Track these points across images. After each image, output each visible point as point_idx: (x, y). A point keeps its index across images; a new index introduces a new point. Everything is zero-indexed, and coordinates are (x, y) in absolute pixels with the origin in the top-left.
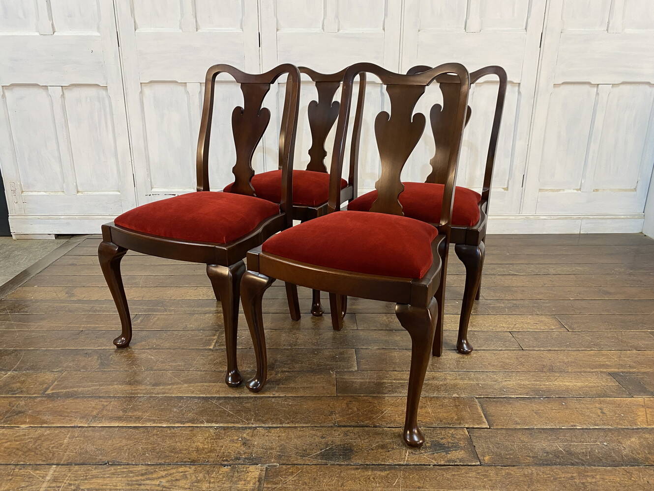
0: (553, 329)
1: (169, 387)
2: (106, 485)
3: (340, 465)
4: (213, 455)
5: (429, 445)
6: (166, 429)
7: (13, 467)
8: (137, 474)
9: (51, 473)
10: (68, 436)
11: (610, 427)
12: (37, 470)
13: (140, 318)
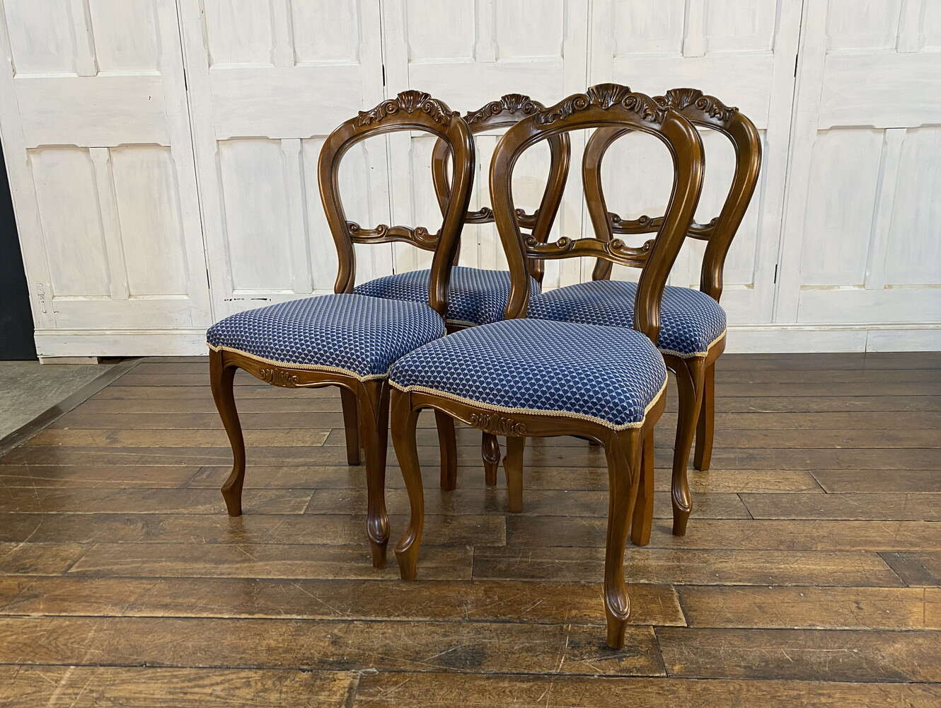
0: (802, 490)
1: (238, 565)
2: (141, 692)
3: (465, 673)
4: (289, 656)
5: (595, 648)
6: (229, 621)
7: (17, 668)
8: (183, 679)
9: (68, 676)
10: (94, 628)
11: (866, 628)
12: (48, 671)
13: (207, 473)
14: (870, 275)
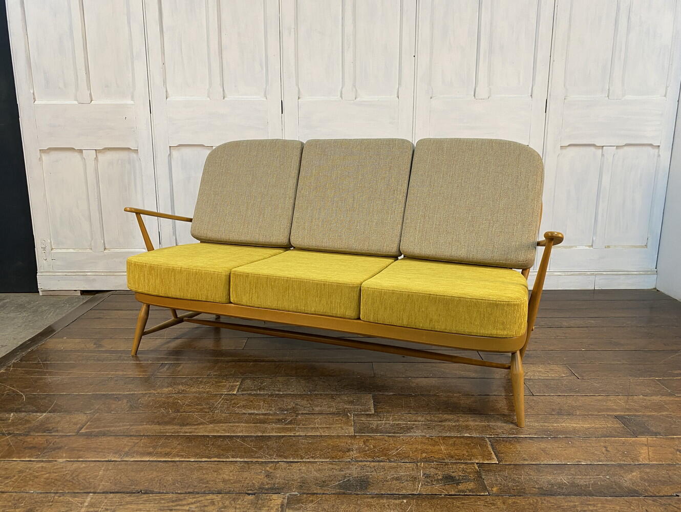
0: (563, 377)
1: (196, 427)
3: (357, 494)
4: (238, 485)
5: (441, 477)
6: (194, 463)
7: (53, 495)
8: (168, 500)
9: (89, 500)
10: (103, 468)
11: (613, 463)
12: (76, 497)
13: (166, 367)
14: (595, 240)
